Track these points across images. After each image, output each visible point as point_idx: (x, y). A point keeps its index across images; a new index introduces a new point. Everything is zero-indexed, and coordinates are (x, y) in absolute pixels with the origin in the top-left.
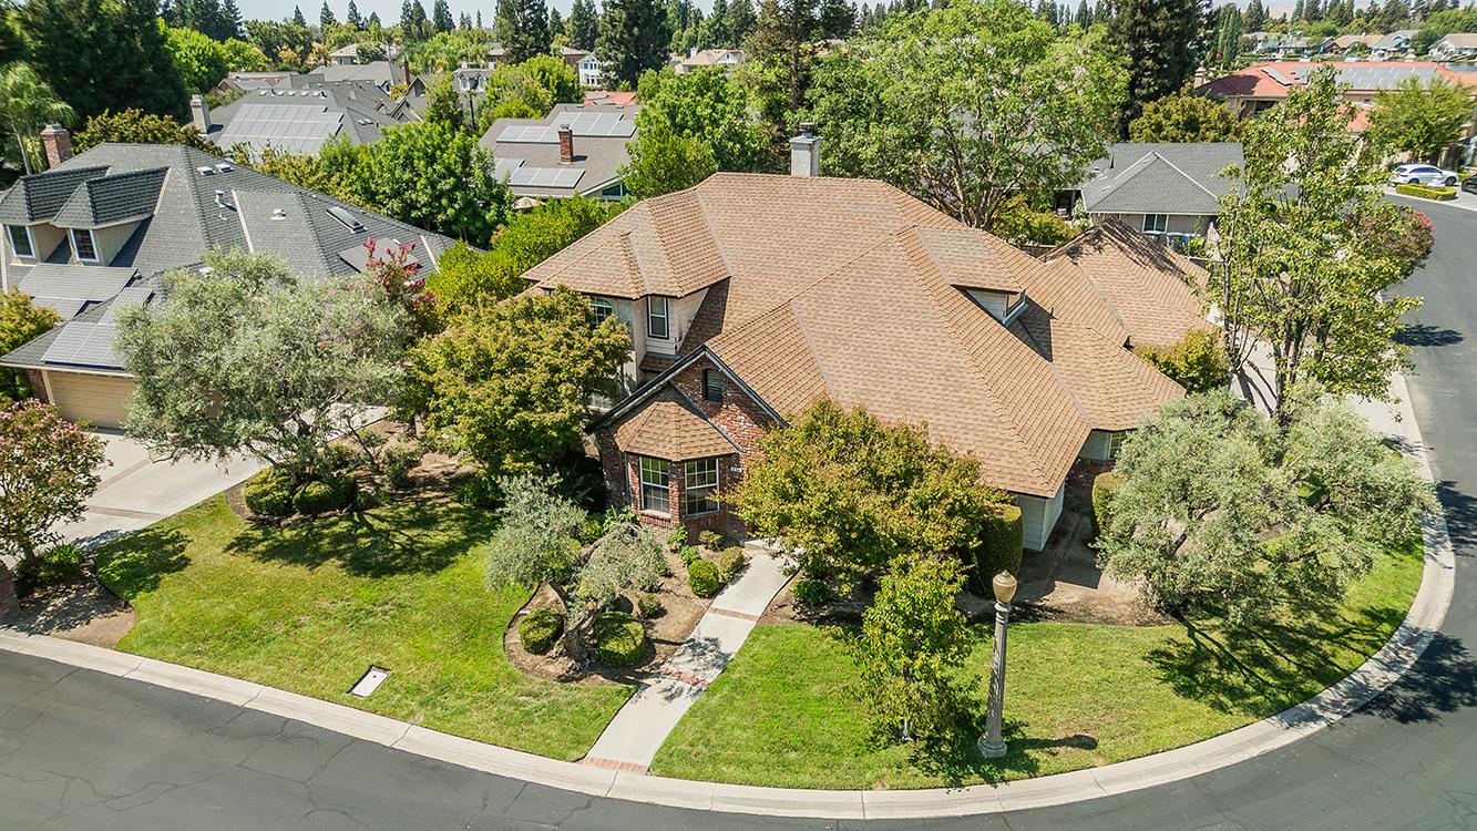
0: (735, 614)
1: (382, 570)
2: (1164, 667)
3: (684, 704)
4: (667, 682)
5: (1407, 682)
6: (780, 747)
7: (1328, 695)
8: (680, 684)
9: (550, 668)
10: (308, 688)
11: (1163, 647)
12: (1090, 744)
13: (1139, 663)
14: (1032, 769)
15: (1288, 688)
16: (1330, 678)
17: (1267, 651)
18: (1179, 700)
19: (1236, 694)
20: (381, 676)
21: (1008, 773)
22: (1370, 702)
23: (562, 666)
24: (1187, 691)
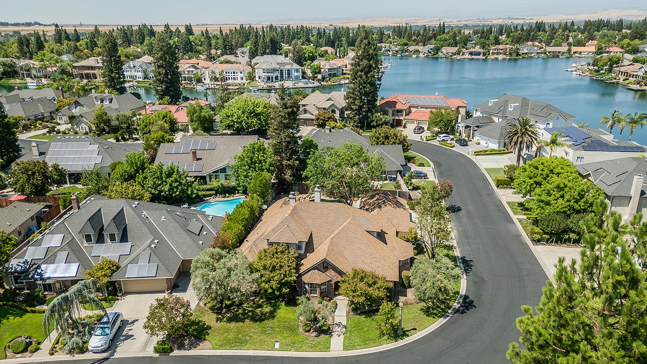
0: (341, 316)
1: (261, 320)
2: (424, 312)
3: (342, 337)
4: (336, 333)
5: (462, 306)
6: (364, 341)
7: (450, 311)
8: (339, 333)
9: (312, 335)
10: (265, 349)
11: (422, 308)
12: (415, 329)
13: (419, 312)
14: (408, 336)
15: (443, 311)
16: (449, 308)
17: (439, 305)
18: (427, 318)
19: (436, 314)
20: (279, 343)
21: (404, 337)
22: (457, 311)
23: (315, 334)
24: (428, 316)
